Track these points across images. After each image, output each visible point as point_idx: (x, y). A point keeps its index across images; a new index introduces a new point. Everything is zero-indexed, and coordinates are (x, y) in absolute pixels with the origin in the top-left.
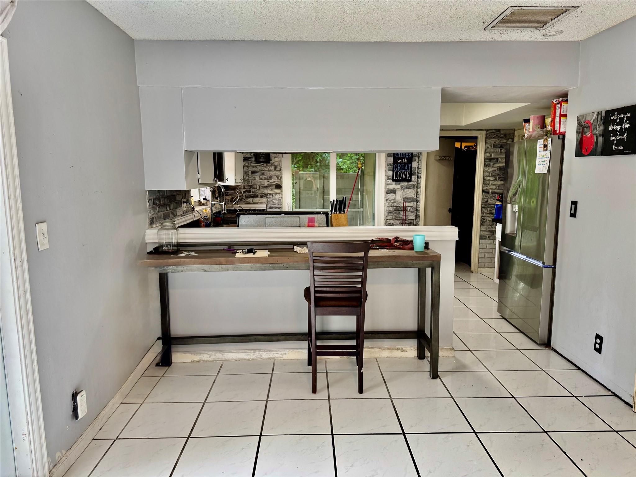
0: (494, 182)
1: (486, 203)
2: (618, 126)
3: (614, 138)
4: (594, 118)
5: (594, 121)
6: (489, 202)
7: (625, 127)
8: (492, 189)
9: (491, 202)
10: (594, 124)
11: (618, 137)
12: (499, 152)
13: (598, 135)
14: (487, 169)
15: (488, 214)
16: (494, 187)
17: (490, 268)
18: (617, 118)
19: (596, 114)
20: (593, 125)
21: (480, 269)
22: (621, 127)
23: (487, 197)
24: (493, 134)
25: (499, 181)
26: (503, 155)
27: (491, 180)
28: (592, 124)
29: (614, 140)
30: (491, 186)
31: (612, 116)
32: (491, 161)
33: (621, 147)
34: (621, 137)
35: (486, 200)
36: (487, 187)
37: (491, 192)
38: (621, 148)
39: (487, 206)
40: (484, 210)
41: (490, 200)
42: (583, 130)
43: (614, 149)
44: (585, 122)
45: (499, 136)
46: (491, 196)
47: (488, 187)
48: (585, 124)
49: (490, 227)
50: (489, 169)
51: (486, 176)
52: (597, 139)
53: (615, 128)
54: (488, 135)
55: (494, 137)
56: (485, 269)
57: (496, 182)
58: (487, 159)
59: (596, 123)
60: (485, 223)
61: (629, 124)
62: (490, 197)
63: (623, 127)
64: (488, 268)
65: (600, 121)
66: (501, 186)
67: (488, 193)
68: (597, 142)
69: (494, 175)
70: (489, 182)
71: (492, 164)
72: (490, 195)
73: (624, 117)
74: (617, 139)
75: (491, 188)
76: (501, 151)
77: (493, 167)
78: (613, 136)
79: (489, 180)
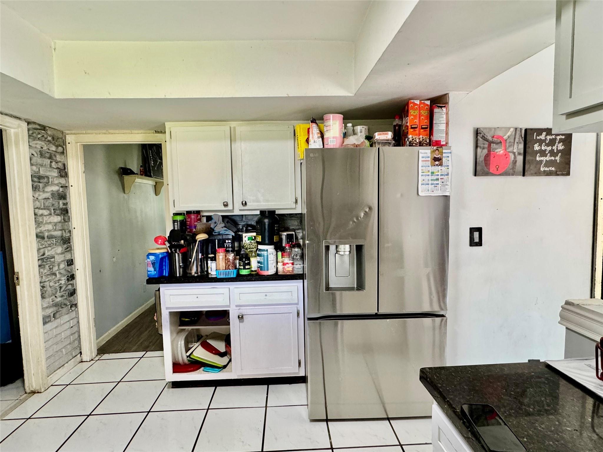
0: (49, 218)
1: (43, 257)
2: (548, 146)
3: (542, 158)
4: (509, 134)
5: (509, 137)
6: (47, 254)
7: (557, 149)
8: (49, 231)
9: (49, 254)
10: (510, 140)
11: (548, 157)
12: (49, 166)
13: (516, 153)
14: (36, 196)
15: (49, 276)
16: (50, 227)
17: (62, 367)
18: (546, 139)
19: (512, 130)
20: (508, 141)
21: (51, 378)
22: (552, 149)
23: (44, 246)
24: (37, 132)
25: (56, 217)
26: (54, 172)
27: (45, 215)
28: (506, 140)
29: (541, 161)
30: (46, 226)
31: (538, 135)
32: (41, 181)
33: (553, 167)
34: (553, 158)
35: (42, 251)
36: (41, 229)
37: (47, 236)
38: (553, 169)
39: (46, 262)
40: (42, 270)
41: (48, 251)
42: (489, 146)
43: (542, 169)
44: (494, 136)
45: (46, 138)
46: (49, 243)
47: (43, 228)
48: (493, 139)
49: (54, 297)
50: (39, 195)
51: (37, 208)
52: (515, 157)
53: (543, 148)
54: (31, 132)
55: (39, 139)
56: (56, 373)
57: (52, 218)
58: (35, 177)
59: (512, 141)
60: (45, 292)
61: (563, 146)
62: (47, 246)
63: (555, 148)
64: (60, 369)
65: (519, 139)
66: (58, 224)
67: (43, 238)
68: (515, 162)
69: (47, 207)
70: (43, 219)
71: (41, 185)
72: (46, 242)
73: (556, 139)
74: (546, 160)
75: (47, 229)
76: (51, 165)
77: (44, 191)
78: (541, 156)
79: (42, 215)
